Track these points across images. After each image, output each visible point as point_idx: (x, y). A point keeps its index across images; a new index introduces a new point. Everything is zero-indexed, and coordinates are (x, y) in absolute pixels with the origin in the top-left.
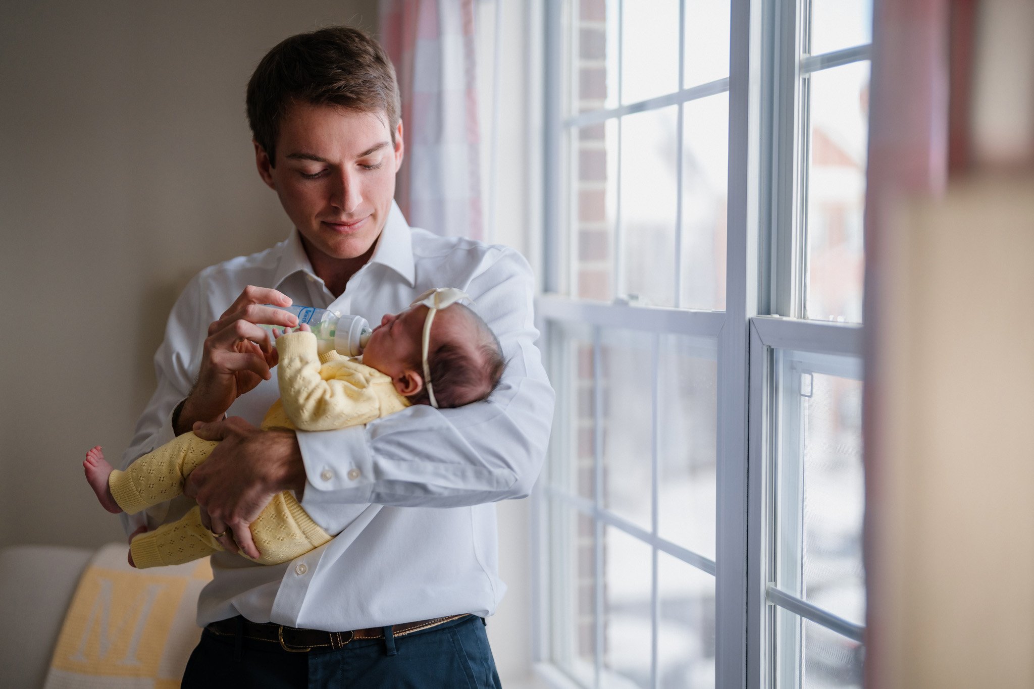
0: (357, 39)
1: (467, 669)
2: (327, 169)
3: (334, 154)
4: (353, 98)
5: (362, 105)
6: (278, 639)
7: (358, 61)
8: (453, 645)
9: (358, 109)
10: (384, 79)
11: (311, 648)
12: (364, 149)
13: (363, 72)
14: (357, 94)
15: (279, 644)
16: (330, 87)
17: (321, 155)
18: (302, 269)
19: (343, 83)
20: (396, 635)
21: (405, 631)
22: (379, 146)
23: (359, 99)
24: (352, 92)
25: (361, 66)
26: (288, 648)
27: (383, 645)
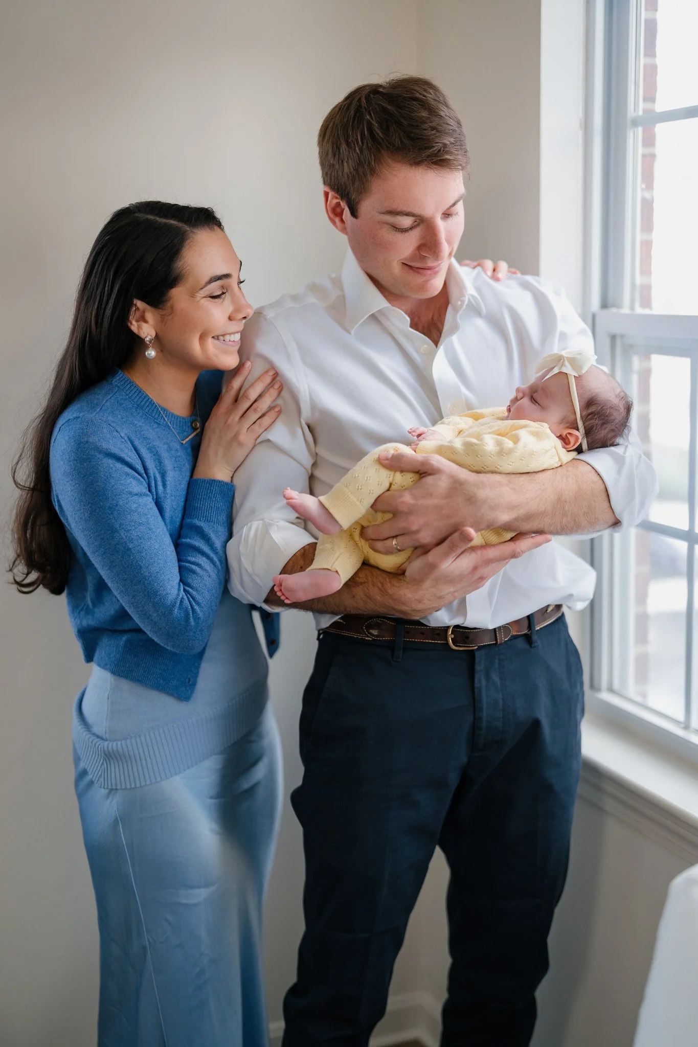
2: (416, 222)
11: (479, 646)
12: (452, 202)
20: (536, 630)
21: (539, 626)
26: (456, 646)
27: (528, 638)
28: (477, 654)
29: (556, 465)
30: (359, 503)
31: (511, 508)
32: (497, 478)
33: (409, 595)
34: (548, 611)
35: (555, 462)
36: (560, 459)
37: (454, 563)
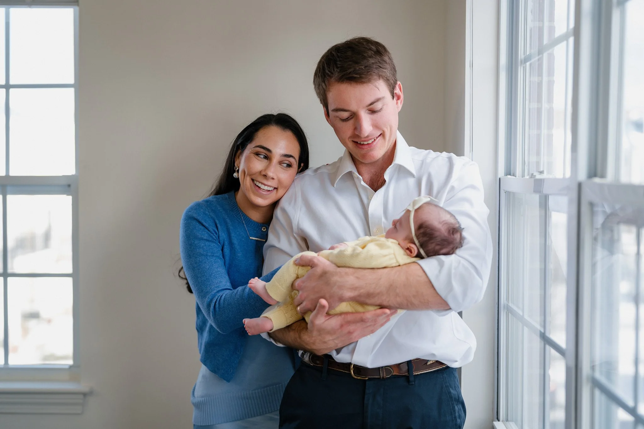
0: (365, 43)
1: (450, 393)
2: (352, 115)
3: (353, 107)
4: (358, 77)
5: (363, 80)
6: (350, 371)
7: (363, 55)
8: (443, 380)
9: (363, 83)
10: (380, 63)
11: (369, 378)
12: (369, 102)
13: (365, 61)
14: (360, 74)
15: (350, 374)
16: (346, 72)
17: (346, 108)
18: (351, 170)
19: (352, 69)
20: (415, 374)
21: (419, 372)
22: (378, 100)
23: (361, 77)
24: (357, 74)
25: (365, 58)
26: (356, 376)
27: (407, 378)
28: (367, 383)
29: (394, 265)
30: (280, 287)
31: (354, 289)
32: (347, 270)
33: (308, 339)
34: (428, 364)
35: (393, 263)
36: (397, 262)
37: (327, 321)
